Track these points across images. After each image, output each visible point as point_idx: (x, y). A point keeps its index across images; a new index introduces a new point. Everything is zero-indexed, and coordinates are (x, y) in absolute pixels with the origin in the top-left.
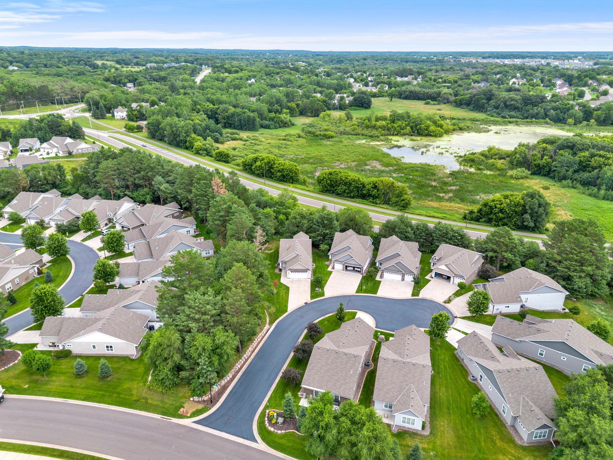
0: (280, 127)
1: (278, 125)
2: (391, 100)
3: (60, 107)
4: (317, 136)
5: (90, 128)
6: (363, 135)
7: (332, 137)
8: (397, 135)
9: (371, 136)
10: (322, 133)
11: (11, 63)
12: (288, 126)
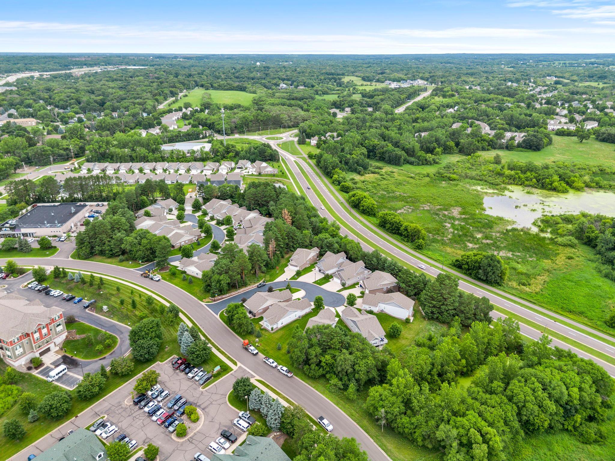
0: (423, 164)
1: (421, 163)
2: (581, 142)
3: (284, 130)
4: (443, 177)
5: (288, 152)
6: (486, 181)
7: (455, 180)
8: (521, 185)
9: (492, 184)
10: (448, 175)
11: (283, 80)
12: (431, 164)
